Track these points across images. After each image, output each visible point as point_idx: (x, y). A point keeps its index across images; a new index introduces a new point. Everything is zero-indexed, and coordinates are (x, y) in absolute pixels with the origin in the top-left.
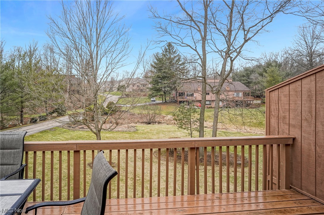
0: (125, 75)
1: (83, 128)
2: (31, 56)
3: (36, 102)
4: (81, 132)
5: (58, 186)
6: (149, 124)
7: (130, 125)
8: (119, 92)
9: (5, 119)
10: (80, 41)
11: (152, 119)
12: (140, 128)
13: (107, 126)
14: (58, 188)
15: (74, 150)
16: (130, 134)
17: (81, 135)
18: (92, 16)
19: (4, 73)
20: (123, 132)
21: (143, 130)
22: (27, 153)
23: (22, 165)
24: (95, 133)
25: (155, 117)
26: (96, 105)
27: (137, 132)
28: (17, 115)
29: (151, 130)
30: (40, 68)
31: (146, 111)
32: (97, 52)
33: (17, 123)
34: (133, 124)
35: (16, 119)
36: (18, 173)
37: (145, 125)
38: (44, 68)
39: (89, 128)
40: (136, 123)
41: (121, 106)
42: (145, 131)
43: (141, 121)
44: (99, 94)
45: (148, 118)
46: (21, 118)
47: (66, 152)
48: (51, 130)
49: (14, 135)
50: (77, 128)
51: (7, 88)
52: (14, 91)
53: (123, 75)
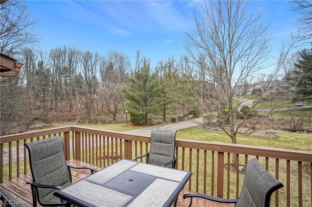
0: (260, 78)
1: (216, 130)
2: (170, 67)
3: (176, 105)
4: (215, 134)
5: (196, 179)
6: (293, 132)
7: (269, 131)
8: (254, 96)
9: (153, 118)
10: (213, 49)
11: (298, 126)
12: (282, 135)
13: (243, 130)
14: (196, 181)
15: (219, 151)
16: (268, 140)
17: (215, 136)
18: (223, 23)
19: (152, 82)
20: (260, 137)
21: (286, 138)
22: (177, 148)
23: (174, 157)
24: (230, 136)
25: (301, 124)
26: (231, 109)
27: (277, 139)
28: (161, 115)
29: (297, 139)
30: (177, 76)
31: (289, 117)
32: (231, 57)
33: (161, 121)
34: (272, 131)
35: (160, 118)
36: (172, 163)
37: (288, 133)
38: (180, 76)
39: (224, 130)
40: (276, 130)
41: (257, 111)
42: (289, 139)
43: (282, 128)
44: (234, 98)
45: (292, 125)
46: (164, 117)
47: (211, 152)
48: (188, 129)
49: (168, 132)
50: (211, 129)
51: (154, 94)
52: (159, 96)
53: (258, 77)
